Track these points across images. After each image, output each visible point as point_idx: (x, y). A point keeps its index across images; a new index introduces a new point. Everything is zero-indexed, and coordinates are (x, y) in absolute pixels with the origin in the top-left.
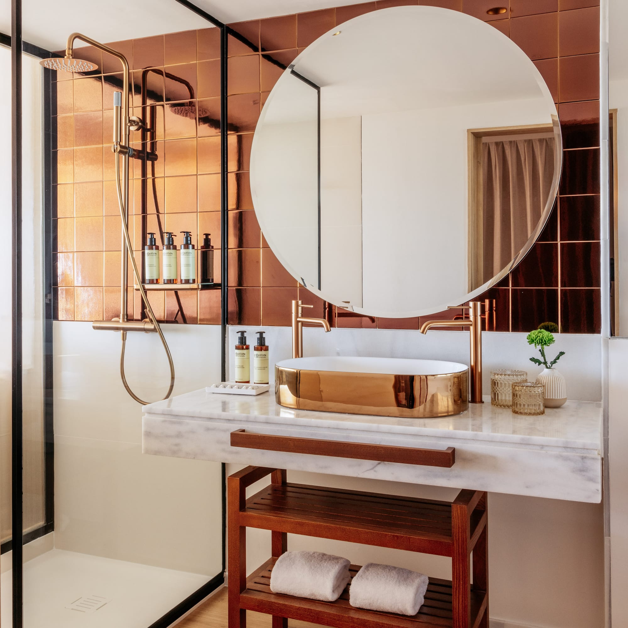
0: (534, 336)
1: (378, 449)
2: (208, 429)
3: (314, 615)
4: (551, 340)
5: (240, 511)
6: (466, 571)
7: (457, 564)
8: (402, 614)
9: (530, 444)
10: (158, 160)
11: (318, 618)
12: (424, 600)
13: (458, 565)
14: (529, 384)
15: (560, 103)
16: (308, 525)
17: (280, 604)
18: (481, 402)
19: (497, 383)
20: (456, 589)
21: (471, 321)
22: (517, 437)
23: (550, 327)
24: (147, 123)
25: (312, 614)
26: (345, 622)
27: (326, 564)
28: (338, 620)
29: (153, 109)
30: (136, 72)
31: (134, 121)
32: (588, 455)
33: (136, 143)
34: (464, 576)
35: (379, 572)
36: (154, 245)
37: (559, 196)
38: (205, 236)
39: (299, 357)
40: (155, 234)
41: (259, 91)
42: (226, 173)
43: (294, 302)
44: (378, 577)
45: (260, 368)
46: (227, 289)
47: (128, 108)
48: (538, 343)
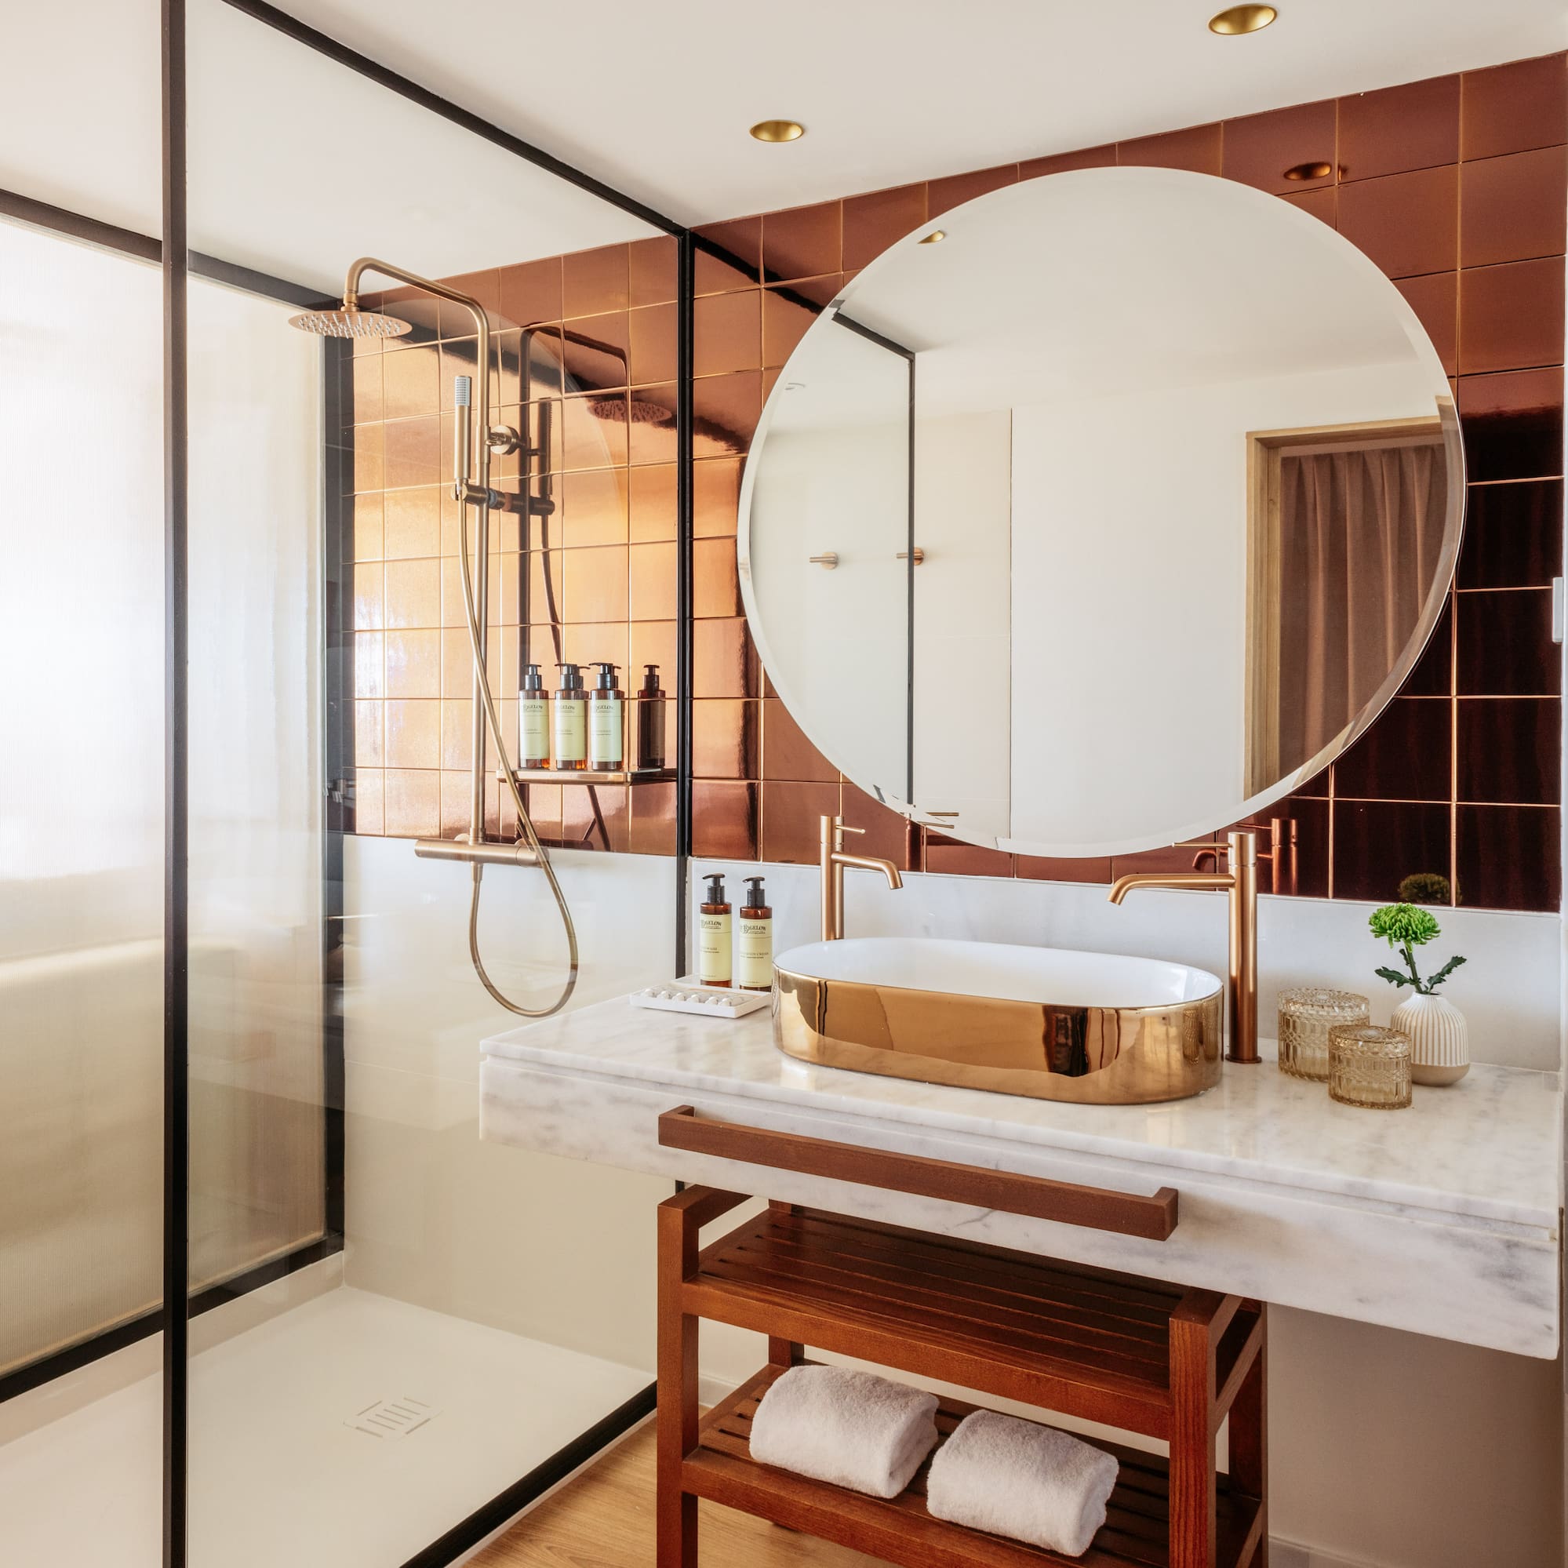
0: (1387, 919)
1: (990, 1181)
2: (615, 1100)
3: (843, 1529)
4: (1431, 930)
5: (683, 1281)
6: (1204, 1479)
7: (1181, 1459)
8: (1049, 1549)
9: (1369, 1199)
10: (554, 513)
11: (853, 1535)
12: (1106, 1513)
13: (1184, 1461)
14: (1372, 1033)
15: (1461, 376)
16: (831, 1327)
17: (770, 1494)
18: (1256, 1060)
19: (1294, 1022)
20: (1179, 1518)
21: (1231, 877)
22: (1336, 1177)
23: (1429, 886)
24: (530, 439)
25: (839, 1525)
26: (916, 1553)
27: (877, 1408)
28: (898, 1548)
29: (545, 408)
30: (506, 335)
31: (501, 435)
32: (1523, 1240)
33: (506, 480)
34: (1199, 1488)
35: (1000, 1442)
36: (538, 690)
37: (1456, 592)
38: (647, 669)
39: (835, 939)
40: (540, 666)
41: (758, 367)
42: (688, 541)
43: (824, 820)
44: (994, 1454)
45: (751, 954)
46: (691, 782)
47: (488, 408)
48: (1395, 936)
